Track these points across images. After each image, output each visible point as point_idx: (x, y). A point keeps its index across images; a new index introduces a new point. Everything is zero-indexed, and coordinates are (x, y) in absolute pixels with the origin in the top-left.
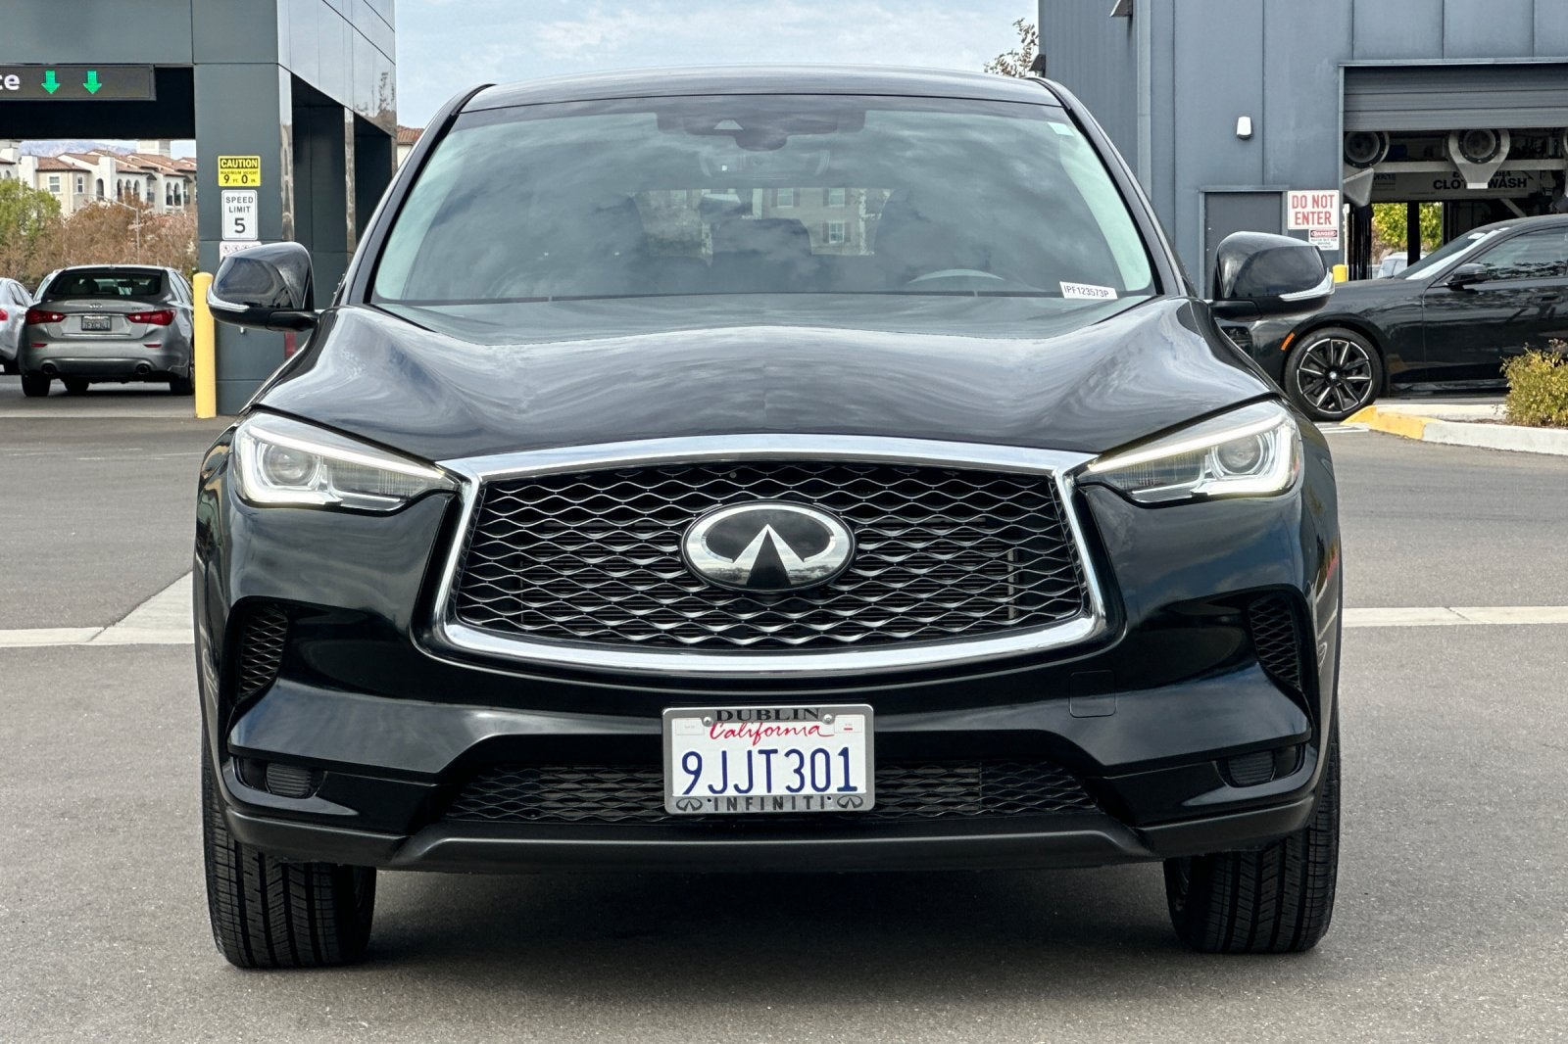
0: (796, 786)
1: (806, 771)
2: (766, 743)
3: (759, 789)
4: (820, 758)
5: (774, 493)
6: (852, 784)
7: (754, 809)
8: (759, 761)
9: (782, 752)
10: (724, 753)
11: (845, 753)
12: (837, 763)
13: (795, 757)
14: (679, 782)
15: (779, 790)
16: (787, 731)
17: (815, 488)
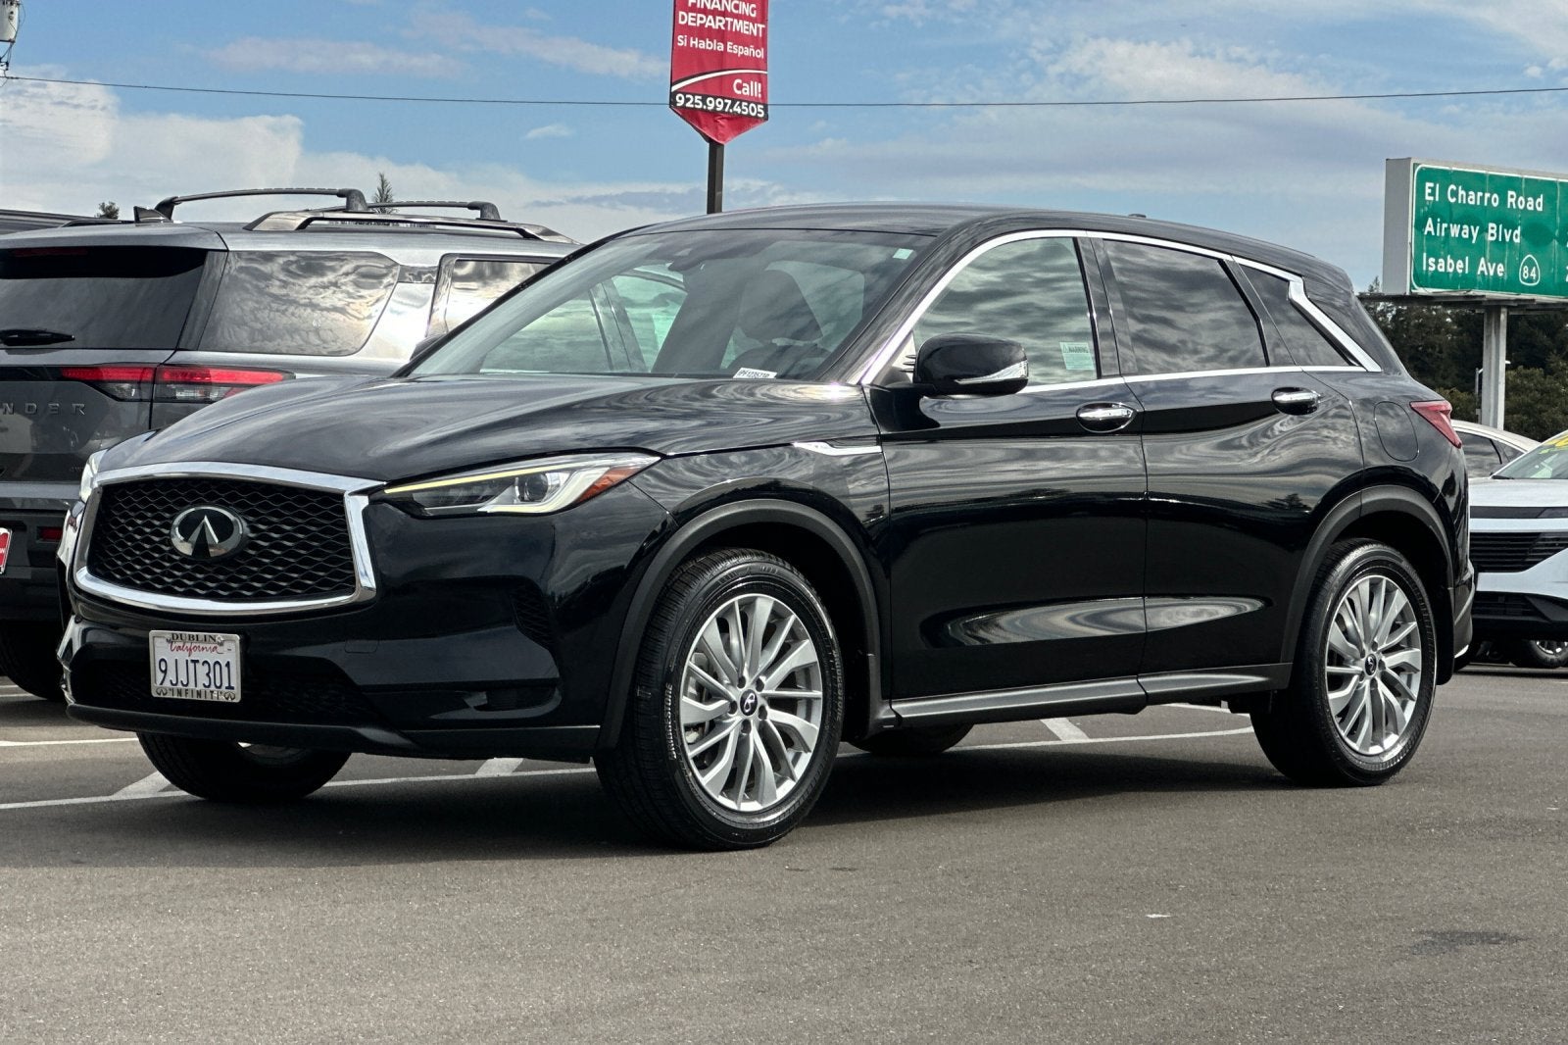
0: (207, 684)
1: (211, 675)
2: (195, 656)
3: (191, 686)
4: (217, 667)
5: (214, 499)
6: (232, 685)
7: (189, 697)
8: (191, 665)
9: (201, 662)
10: (176, 660)
11: (228, 665)
12: (225, 670)
13: (206, 666)
14: (157, 677)
15: (200, 687)
16: (203, 649)
17: (232, 497)
